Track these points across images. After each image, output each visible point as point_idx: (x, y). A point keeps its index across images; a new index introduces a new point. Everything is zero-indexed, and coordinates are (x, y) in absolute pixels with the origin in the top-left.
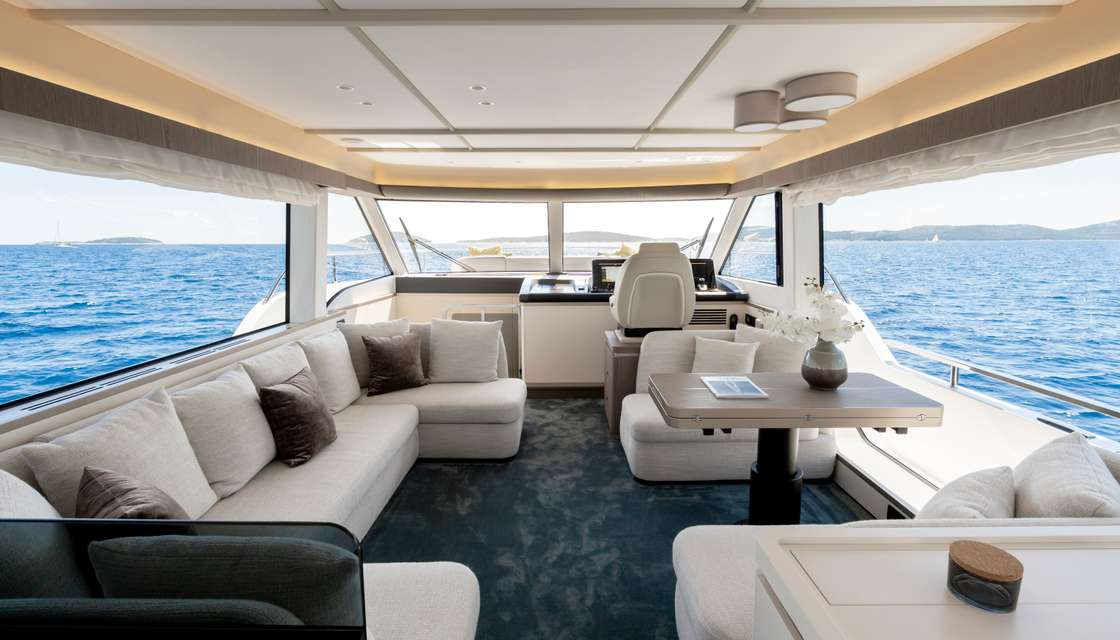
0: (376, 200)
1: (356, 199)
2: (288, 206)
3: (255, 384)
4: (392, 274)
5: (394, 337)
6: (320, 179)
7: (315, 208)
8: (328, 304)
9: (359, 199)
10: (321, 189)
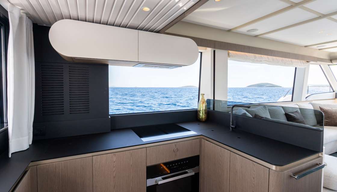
0: (329, 65)
1: (320, 65)
2: (296, 68)
3: (285, 112)
4: (334, 92)
5: (333, 109)
6: (308, 59)
7: (305, 68)
8: (306, 98)
9: (321, 65)
10: (308, 63)
